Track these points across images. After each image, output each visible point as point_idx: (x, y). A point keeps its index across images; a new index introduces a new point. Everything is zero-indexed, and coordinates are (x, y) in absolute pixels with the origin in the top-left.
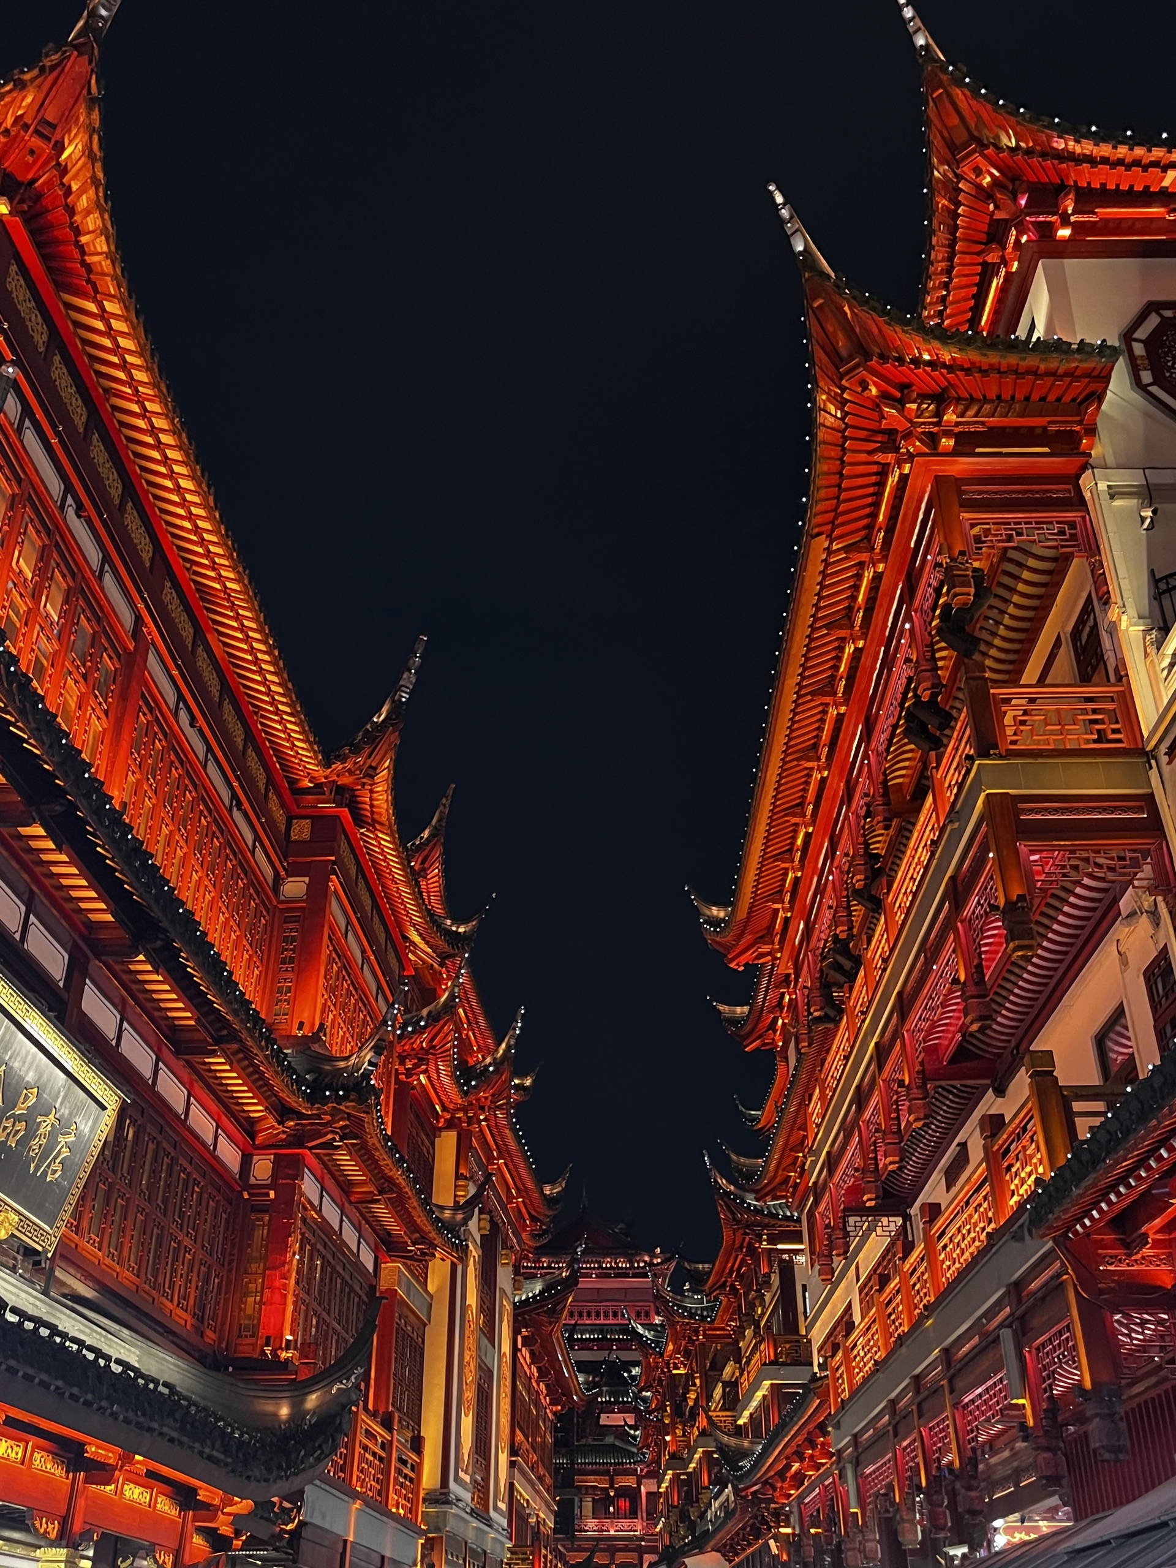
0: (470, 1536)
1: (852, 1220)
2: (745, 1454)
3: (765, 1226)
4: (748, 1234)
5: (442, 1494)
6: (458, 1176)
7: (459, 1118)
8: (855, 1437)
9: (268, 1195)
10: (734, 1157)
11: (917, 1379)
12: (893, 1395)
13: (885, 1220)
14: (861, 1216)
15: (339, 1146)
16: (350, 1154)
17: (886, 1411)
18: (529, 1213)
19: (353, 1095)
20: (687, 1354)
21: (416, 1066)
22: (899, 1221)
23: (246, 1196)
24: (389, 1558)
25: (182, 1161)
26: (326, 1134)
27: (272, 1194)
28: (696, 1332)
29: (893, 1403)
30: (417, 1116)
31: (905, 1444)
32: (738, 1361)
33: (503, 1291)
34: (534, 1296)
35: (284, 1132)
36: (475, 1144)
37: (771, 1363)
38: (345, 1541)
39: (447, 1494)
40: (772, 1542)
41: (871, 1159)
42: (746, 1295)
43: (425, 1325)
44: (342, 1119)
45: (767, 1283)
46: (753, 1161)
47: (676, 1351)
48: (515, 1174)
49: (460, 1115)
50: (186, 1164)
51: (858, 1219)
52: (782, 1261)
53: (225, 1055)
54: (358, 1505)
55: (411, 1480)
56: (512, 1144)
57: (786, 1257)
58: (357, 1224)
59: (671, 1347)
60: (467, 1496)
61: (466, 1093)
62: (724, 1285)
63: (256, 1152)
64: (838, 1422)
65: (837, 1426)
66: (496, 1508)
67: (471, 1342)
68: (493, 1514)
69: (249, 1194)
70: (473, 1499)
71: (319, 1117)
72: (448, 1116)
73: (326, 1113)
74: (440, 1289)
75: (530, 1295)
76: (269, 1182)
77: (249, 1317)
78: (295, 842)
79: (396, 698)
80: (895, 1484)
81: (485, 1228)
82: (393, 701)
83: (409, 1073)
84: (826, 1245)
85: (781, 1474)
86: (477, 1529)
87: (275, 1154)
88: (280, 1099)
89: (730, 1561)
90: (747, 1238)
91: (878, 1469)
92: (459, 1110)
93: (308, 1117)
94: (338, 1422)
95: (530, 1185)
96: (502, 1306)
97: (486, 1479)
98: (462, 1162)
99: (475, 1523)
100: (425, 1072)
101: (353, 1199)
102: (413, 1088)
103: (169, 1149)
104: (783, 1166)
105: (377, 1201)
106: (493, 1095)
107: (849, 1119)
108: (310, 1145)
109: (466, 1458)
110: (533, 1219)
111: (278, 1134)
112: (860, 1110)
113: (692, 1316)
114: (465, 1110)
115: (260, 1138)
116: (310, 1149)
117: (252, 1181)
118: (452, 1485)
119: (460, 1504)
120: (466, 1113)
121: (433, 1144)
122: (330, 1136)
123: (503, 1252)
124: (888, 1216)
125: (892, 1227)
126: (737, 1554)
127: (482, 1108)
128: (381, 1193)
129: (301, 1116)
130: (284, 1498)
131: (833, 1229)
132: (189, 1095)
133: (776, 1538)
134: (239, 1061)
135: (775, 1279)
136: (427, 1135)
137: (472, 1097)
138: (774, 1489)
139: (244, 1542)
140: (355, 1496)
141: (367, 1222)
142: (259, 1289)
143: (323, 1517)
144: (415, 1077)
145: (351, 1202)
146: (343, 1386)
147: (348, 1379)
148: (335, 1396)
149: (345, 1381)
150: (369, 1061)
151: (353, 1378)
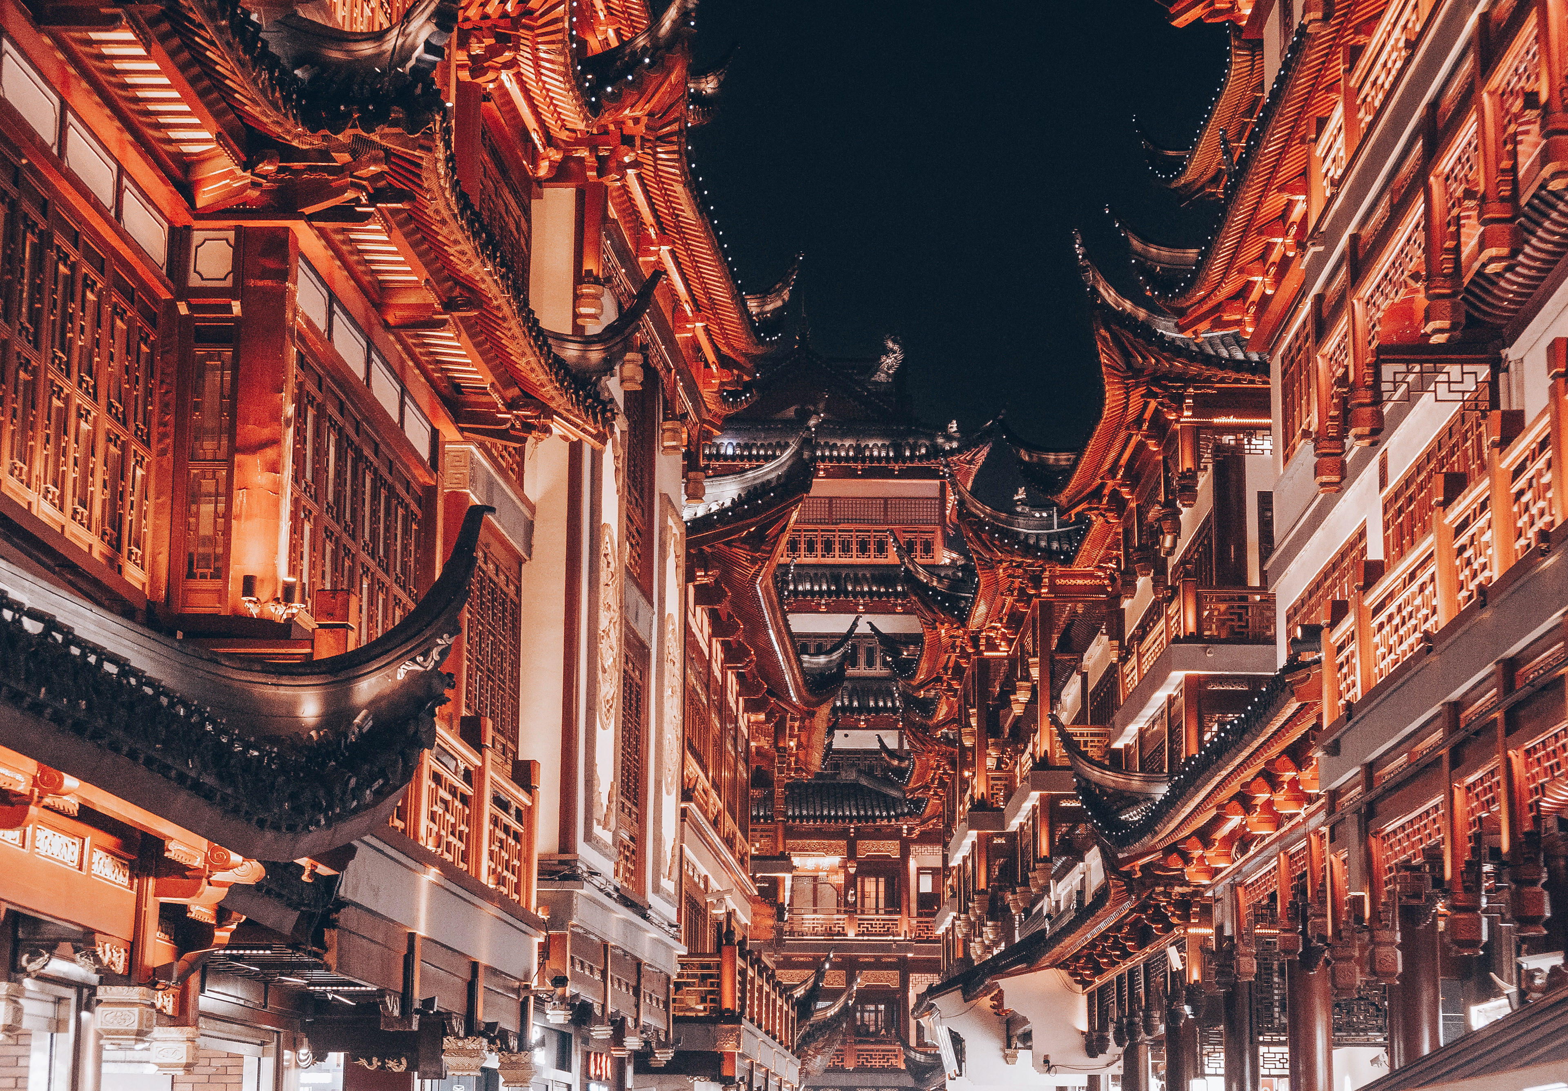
0: (615, 937)
1: (1388, 371)
2: (1131, 799)
3: (1191, 380)
4: (1155, 396)
5: (561, 862)
6: (580, 277)
7: (582, 159)
8: (1370, 768)
9: (228, 308)
10: (1136, 244)
11: (1511, 666)
12: (1456, 694)
13: (1454, 370)
14: (1407, 362)
15: (368, 216)
16: (389, 231)
17: (1439, 721)
18: (716, 350)
19: (397, 113)
20: (1015, 621)
21: (492, 52)
22: (1484, 371)
23: (183, 309)
24: (487, 968)
25: (59, 239)
26: (342, 191)
27: (236, 308)
28: (1036, 581)
29: (1456, 707)
30: (494, 153)
31: (1471, 779)
32: (1116, 633)
33: (667, 500)
34: (722, 512)
35: (254, 185)
36: (613, 213)
37: (1190, 639)
38: (412, 936)
39: (572, 864)
40: (1173, 953)
41: (1447, 251)
42: (1141, 512)
43: (520, 562)
44: (375, 161)
45: (1188, 491)
46: (1178, 253)
47: (993, 614)
48: (691, 273)
49: (583, 153)
50: (67, 247)
51: (1402, 367)
52: (1219, 449)
53: (135, 25)
54: (432, 874)
55: (517, 837)
56: (688, 213)
57: (1228, 439)
58: (396, 367)
59: (981, 609)
60: (606, 866)
61: (595, 110)
62: (1097, 493)
63: (197, 224)
64: (1337, 742)
65: (1334, 750)
66: (657, 889)
67: (609, 595)
68: (651, 898)
69: (190, 307)
70: (616, 873)
71: (324, 154)
72: (556, 156)
73: (342, 148)
74: (548, 495)
75: (715, 508)
76: (228, 283)
77: (210, 541)
80: (1447, 849)
81: (632, 379)
83: (477, 66)
84: (1332, 418)
85: (1204, 836)
86: (628, 923)
87: (237, 229)
88: (242, 115)
89: (1085, 984)
90: (1153, 404)
91: (1411, 822)
92: (578, 142)
93: (302, 155)
94: (411, 730)
95: (721, 294)
96: (663, 529)
97: (638, 839)
98: (588, 250)
99: (624, 913)
100: (512, 64)
101: (391, 319)
102: (487, 97)
103: (34, 215)
104: (1240, 263)
105: (442, 324)
106: (650, 114)
107: (1405, 169)
108: (308, 210)
109: (605, 801)
110: (724, 361)
111: (243, 188)
112: (1432, 154)
113: (1028, 549)
114: (592, 142)
115: (205, 197)
116: (310, 218)
117: (194, 281)
118: (583, 849)
119: (597, 880)
120: (594, 149)
121: (526, 211)
122: (350, 195)
123: (668, 425)
124: (1462, 362)
125: (1470, 384)
126: (1098, 971)
127: (628, 140)
128: (449, 305)
129: (287, 153)
130: (319, 858)
131: (1353, 388)
132: (64, 106)
133: (1180, 945)
134: (163, 38)
135: (1204, 481)
136: (515, 192)
137: (607, 119)
138: (1187, 859)
139: (234, 934)
140: (424, 858)
141: (418, 365)
142: (222, 489)
143: (376, 892)
144: (491, 75)
145: (387, 327)
146: (417, 668)
147: (426, 655)
148: (403, 684)
149: (420, 659)
150: (427, 43)
151: (435, 654)
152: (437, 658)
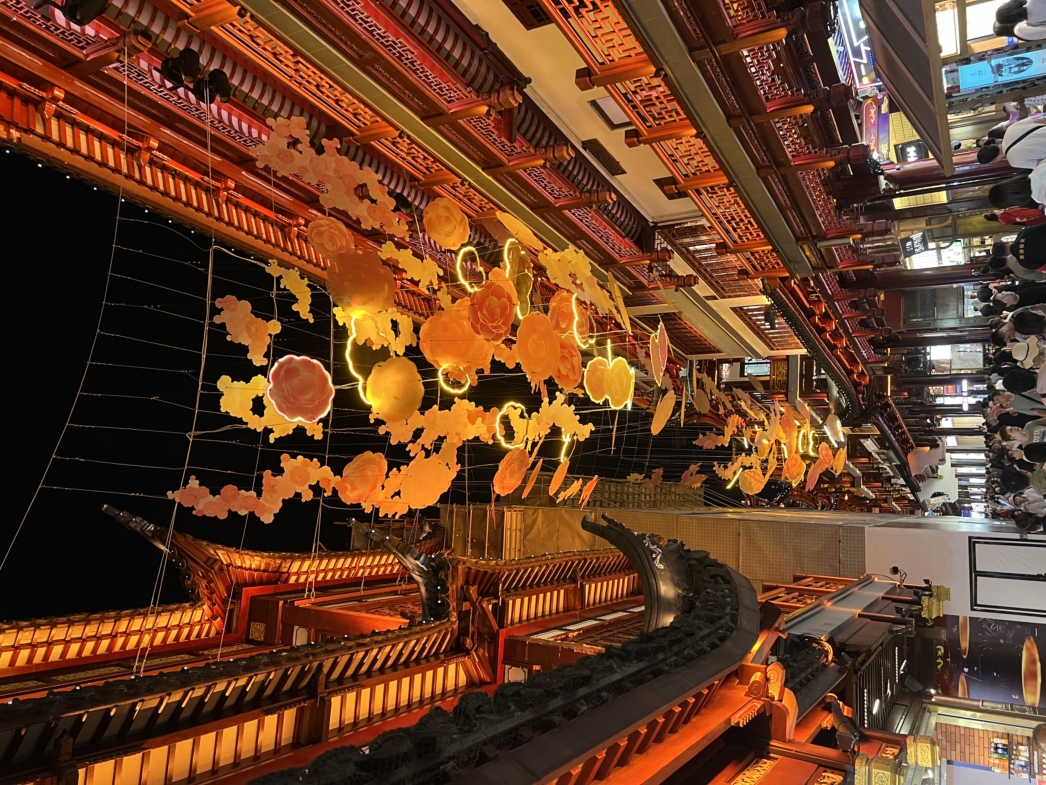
9: (537, 671)
19: (442, 575)
35: (478, 650)
38: (859, 615)
78: (265, 636)
79: (150, 535)
82: (153, 537)
89: (912, 447)
94: (694, 562)
108: (496, 627)
111: (480, 656)
126: (907, 440)
146: (659, 557)
147: (653, 552)
148: (667, 566)
149: (654, 556)
150: (415, 559)
151: (653, 547)
152: (655, 546)
